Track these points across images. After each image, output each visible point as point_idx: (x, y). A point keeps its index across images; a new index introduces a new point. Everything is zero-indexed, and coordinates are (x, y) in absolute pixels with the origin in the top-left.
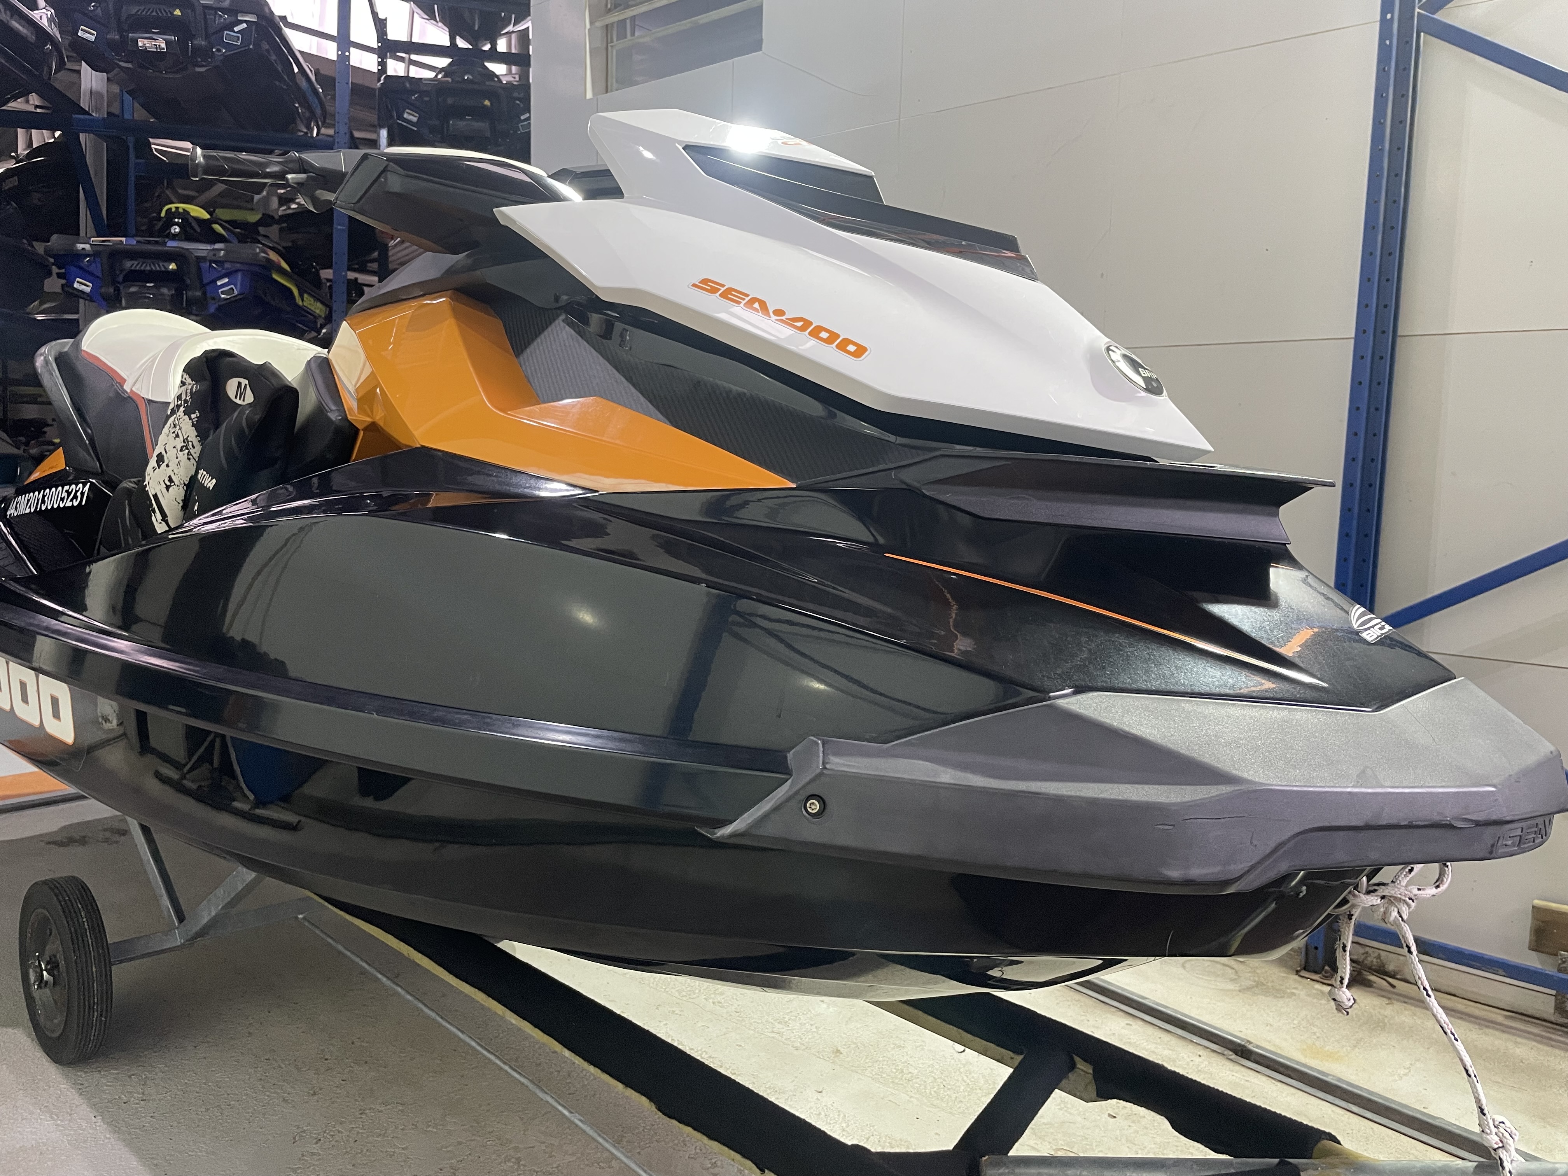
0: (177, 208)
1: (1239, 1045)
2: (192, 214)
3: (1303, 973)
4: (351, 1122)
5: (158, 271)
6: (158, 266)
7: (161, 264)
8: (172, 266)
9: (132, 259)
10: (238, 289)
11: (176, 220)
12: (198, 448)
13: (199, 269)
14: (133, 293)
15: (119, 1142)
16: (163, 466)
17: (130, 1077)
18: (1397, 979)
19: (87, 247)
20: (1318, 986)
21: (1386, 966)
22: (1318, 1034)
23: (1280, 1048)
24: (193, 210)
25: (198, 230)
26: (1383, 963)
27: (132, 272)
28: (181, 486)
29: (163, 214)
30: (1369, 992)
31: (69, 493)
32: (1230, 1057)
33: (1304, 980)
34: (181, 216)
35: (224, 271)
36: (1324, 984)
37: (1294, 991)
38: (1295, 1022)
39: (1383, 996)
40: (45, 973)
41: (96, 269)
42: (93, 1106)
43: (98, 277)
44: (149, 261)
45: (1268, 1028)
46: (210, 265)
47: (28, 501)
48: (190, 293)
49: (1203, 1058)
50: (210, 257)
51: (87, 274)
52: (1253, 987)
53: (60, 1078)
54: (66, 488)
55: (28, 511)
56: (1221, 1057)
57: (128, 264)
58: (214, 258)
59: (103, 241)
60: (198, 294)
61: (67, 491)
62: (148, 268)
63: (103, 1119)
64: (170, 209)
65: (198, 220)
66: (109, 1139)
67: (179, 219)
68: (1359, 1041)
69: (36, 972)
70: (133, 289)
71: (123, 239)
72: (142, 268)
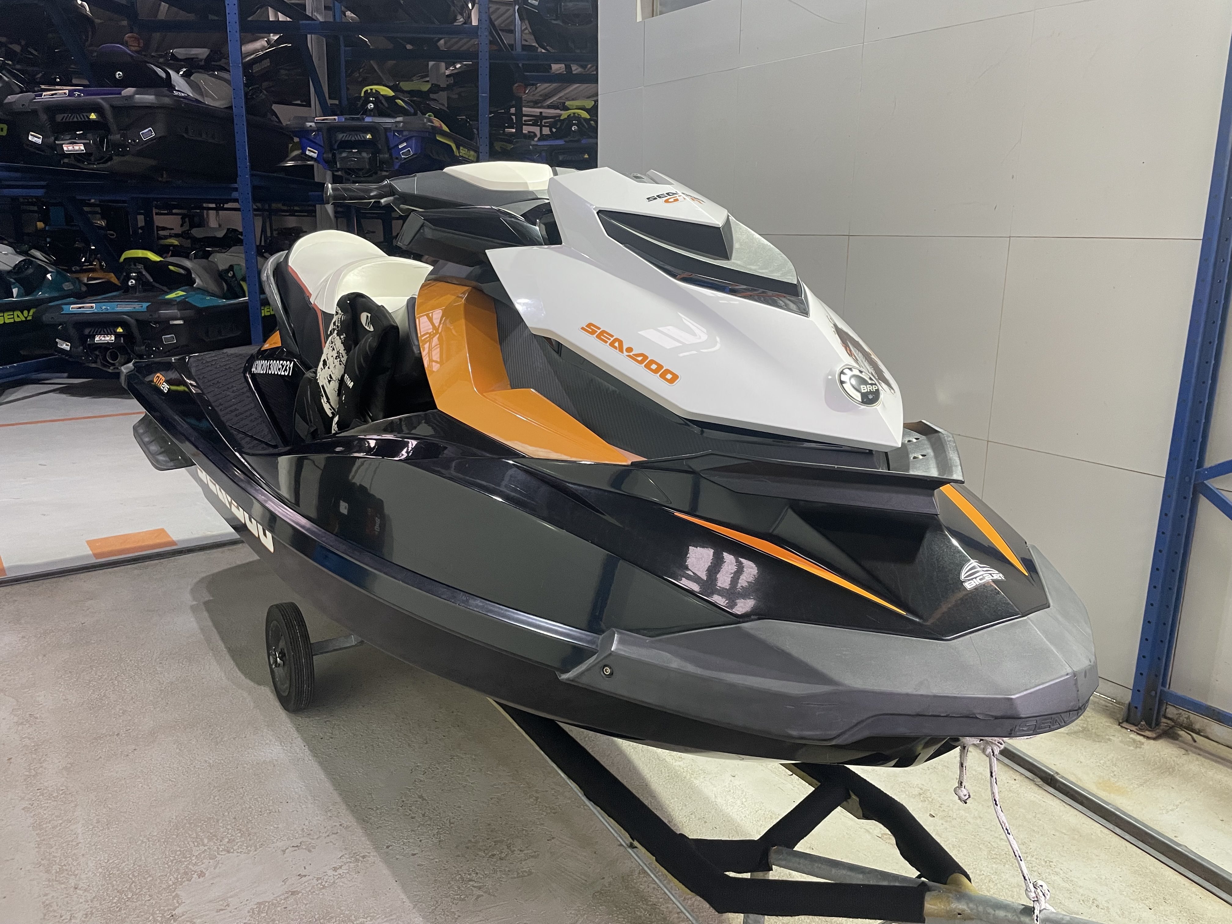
0: (371, 89)
1: (1050, 775)
2: (381, 93)
3: (1124, 725)
4: (445, 763)
5: (359, 141)
6: (359, 137)
7: (361, 135)
8: (369, 136)
9: (343, 132)
10: (413, 150)
11: (371, 99)
12: (345, 357)
13: (387, 138)
14: (344, 157)
15: (316, 763)
16: (327, 368)
17: (325, 722)
18: (1201, 735)
19: (313, 124)
20: (1133, 736)
21: (1194, 725)
22: (1115, 773)
23: (1081, 780)
24: (383, 90)
25: (386, 105)
26: (1191, 723)
27: (342, 142)
28: (337, 381)
29: (362, 94)
30: (1172, 743)
31: (283, 366)
32: (1037, 783)
33: (1124, 730)
34: (374, 96)
35: (404, 138)
36: (1138, 734)
37: (1111, 738)
38: (1102, 762)
39: (1183, 748)
40: (278, 659)
41: (320, 140)
42: (304, 739)
43: (321, 146)
44: (353, 133)
45: (1078, 764)
46: (394, 134)
47: (262, 365)
48: (381, 156)
49: (1017, 781)
50: (394, 128)
51: (314, 145)
52: (1080, 732)
53: (288, 720)
54: (281, 362)
55: (262, 372)
56: (1031, 782)
57: (340, 136)
58: (396, 129)
59: (323, 120)
60: (387, 156)
61: (282, 364)
62: (353, 139)
63: (309, 748)
64: (367, 90)
65: (386, 97)
66: (311, 760)
67: (373, 98)
68: (1146, 781)
69: (274, 658)
70: (344, 155)
71: (336, 117)
72: (349, 139)
